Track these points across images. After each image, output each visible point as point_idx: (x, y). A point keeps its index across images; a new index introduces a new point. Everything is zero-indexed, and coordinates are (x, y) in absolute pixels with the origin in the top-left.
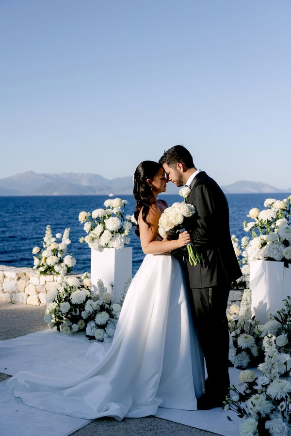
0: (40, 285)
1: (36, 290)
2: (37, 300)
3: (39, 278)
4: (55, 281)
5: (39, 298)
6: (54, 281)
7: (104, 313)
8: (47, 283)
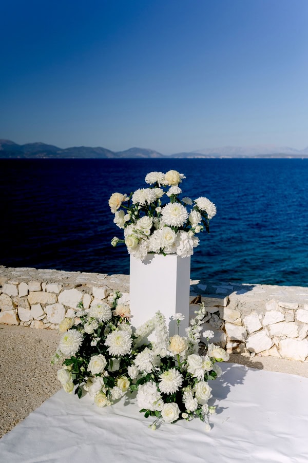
0: (20, 296)
1: (13, 303)
2: (15, 317)
3: (17, 286)
4: (44, 290)
5: (17, 315)
6: (42, 290)
7: (173, 372)
8: (30, 293)
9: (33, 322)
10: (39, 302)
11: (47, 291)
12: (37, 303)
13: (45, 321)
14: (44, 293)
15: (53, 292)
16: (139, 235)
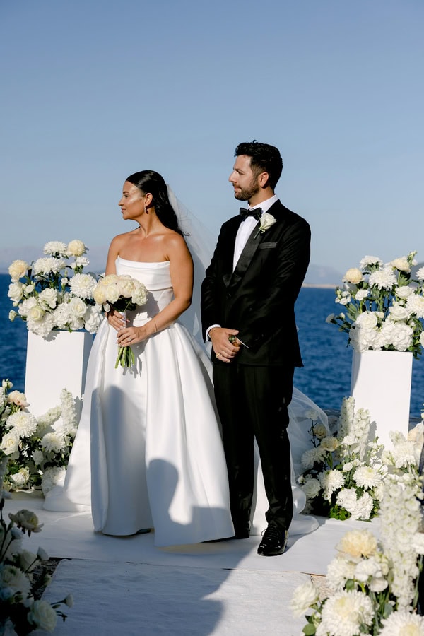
16: (45, 308)
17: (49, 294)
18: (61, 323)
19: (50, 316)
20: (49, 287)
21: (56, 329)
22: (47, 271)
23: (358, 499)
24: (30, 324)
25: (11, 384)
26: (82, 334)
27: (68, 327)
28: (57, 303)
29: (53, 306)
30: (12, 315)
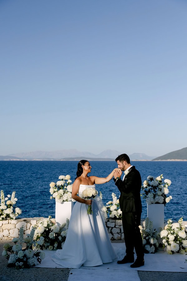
4: (10, 223)
8: (3, 225)
9: (3, 237)
10: (7, 228)
11: (11, 223)
12: (6, 229)
13: (9, 237)
14: (9, 224)
15: (14, 224)
16: (60, 195)
17: (61, 191)
18: (65, 199)
19: (62, 198)
20: (61, 189)
21: (64, 201)
22: (60, 185)
23: (151, 247)
24: (56, 200)
25: (51, 217)
26: (71, 202)
27: (67, 200)
28: (64, 194)
29: (62, 195)
30: (51, 198)
